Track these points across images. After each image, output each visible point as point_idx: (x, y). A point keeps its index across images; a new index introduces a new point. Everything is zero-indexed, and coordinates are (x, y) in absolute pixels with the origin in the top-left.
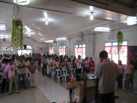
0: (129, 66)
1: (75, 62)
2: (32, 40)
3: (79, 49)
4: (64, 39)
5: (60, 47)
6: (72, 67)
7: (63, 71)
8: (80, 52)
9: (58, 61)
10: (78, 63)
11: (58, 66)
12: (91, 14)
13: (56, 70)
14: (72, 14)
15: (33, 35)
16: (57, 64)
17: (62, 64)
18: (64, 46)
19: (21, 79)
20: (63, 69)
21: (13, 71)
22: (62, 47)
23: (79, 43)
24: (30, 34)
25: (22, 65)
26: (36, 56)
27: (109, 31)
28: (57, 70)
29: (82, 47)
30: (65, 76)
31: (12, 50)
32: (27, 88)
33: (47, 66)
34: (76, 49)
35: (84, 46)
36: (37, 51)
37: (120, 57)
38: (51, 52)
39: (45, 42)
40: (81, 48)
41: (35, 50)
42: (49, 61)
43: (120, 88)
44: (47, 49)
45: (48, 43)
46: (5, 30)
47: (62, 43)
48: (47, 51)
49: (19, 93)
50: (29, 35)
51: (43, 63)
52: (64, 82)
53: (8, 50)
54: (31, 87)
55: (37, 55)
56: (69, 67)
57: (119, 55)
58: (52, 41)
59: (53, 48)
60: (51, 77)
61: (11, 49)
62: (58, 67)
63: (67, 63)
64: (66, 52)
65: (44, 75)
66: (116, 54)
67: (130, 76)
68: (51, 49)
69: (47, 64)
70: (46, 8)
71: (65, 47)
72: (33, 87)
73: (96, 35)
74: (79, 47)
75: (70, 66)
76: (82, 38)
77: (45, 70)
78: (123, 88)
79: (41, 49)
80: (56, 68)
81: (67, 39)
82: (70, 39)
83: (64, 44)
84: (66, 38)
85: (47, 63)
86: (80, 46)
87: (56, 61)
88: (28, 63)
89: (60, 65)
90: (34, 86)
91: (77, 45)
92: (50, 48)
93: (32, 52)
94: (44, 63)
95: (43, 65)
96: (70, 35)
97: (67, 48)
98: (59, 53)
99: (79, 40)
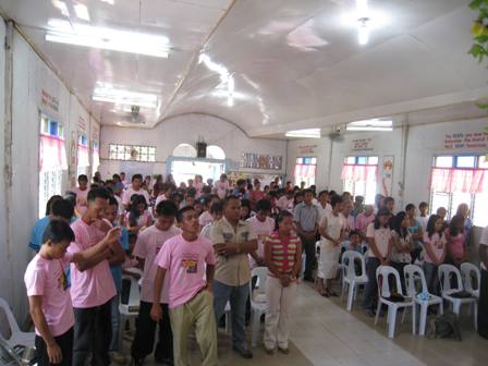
5: (351, 160)
13: (380, 271)
16: (382, 239)
17: (402, 240)
18: (368, 156)
21: (193, 270)
22: (362, 160)
30: (425, 305)
31: (152, 159)
33: (325, 241)
34: (435, 172)
36: (245, 170)
38: (304, 176)
41: (236, 164)
44: (284, 164)
45: (287, 140)
47: (363, 145)
48: (283, 171)
50: (230, 103)
52: (417, 332)
59: (314, 161)
61: (148, 156)
62: (384, 256)
68: (304, 164)
71: (374, 160)
74: (455, 166)
79: (262, 162)
80: (376, 261)
81: (394, 127)
83: (369, 146)
84: (390, 123)
85: (325, 228)
87: (376, 226)
90: (285, 346)
92: (300, 161)
93: (228, 172)
97: (388, 165)
98: (342, 183)
99: (461, 135)
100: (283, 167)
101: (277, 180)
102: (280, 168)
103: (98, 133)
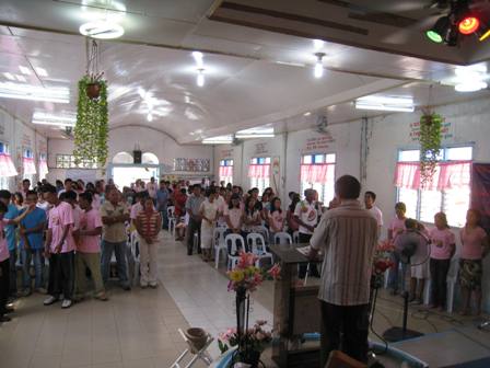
0: (468, 233)
1: (295, 214)
2: (161, 132)
3: (315, 167)
4: (267, 132)
5: (255, 161)
6: (286, 228)
7: (251, 240)
8: (318, 181)
9: (238, 207)
10: (307, 214)
11: (235, 222)
12: (316, 58)
13: (229, 236)
14: (258, 59)
15: (162, 117)
16: (235, 216)
17: (250, 217)
18: (265, 157)
19: (114, 259)
20: (253, 236)
22: (262, 161)
23: (315, 147)
24: (154, 115)
25: (116, 212)
26: (171, 187)
27: (412, 110)
28: (234, 237)
29: (324, 164)
31: (95, 166)
32: (128, 289)
33: (203, 221)
34: (303, 168)
35: (331, 158)
36: (176, 173)
37: (445, 202)
38: (226, 177)
39: (204, 142)
40: (320, 167)
41: (170, 167)
42: (211, 207)
43: (439, 308)
44: (212, 166)
45: (214, 146)
46: (68, 102)
47: (261, 148)
48: (211, 173)
49: (105, 300)
51: (190, 211)
53: (81, 165)
54: (144, 288)
55: (174, 186)
56: (274, 228)
57: (443, 193)
58: (226, 139)
59: (232, 162)
60: (214, 260)
61: (91, 164)
62: (235, 227)
63: (269, 215)
64: (273, 178)
65: (190, 253)
66: (435, 189)
67: (473, 266)
68: (225, 165)
69: (202, 215)
70: (177, 45)
71: (268, 160)
72: (149, 286)
73: (369, 120)
74: (313, 163)
75: (278, 225)
76: (321, 130)
77: (196, 235)
78: (450, 310)
79: (192, 165)
80: (230, 231)
81: (275, 134)
82: (286, 133)
83: (265, 149)
84: (272, 130)
85: (202, 212)
86: (319, 159)
87: (231, 207)
88: (135, 210)
89: (243, 220)
90: (154, 284)
91: (307, 154)
92: (223, 163)
93: (162, 176)
94: (195, 213)
95: (190, 219)
96: (285, 120)
97: (276, 164)
98: (249, 180)
99: (314, 139)
100: (211, 169)
101: (203, 180)
102: (208, 170)
103: (45, 146)
